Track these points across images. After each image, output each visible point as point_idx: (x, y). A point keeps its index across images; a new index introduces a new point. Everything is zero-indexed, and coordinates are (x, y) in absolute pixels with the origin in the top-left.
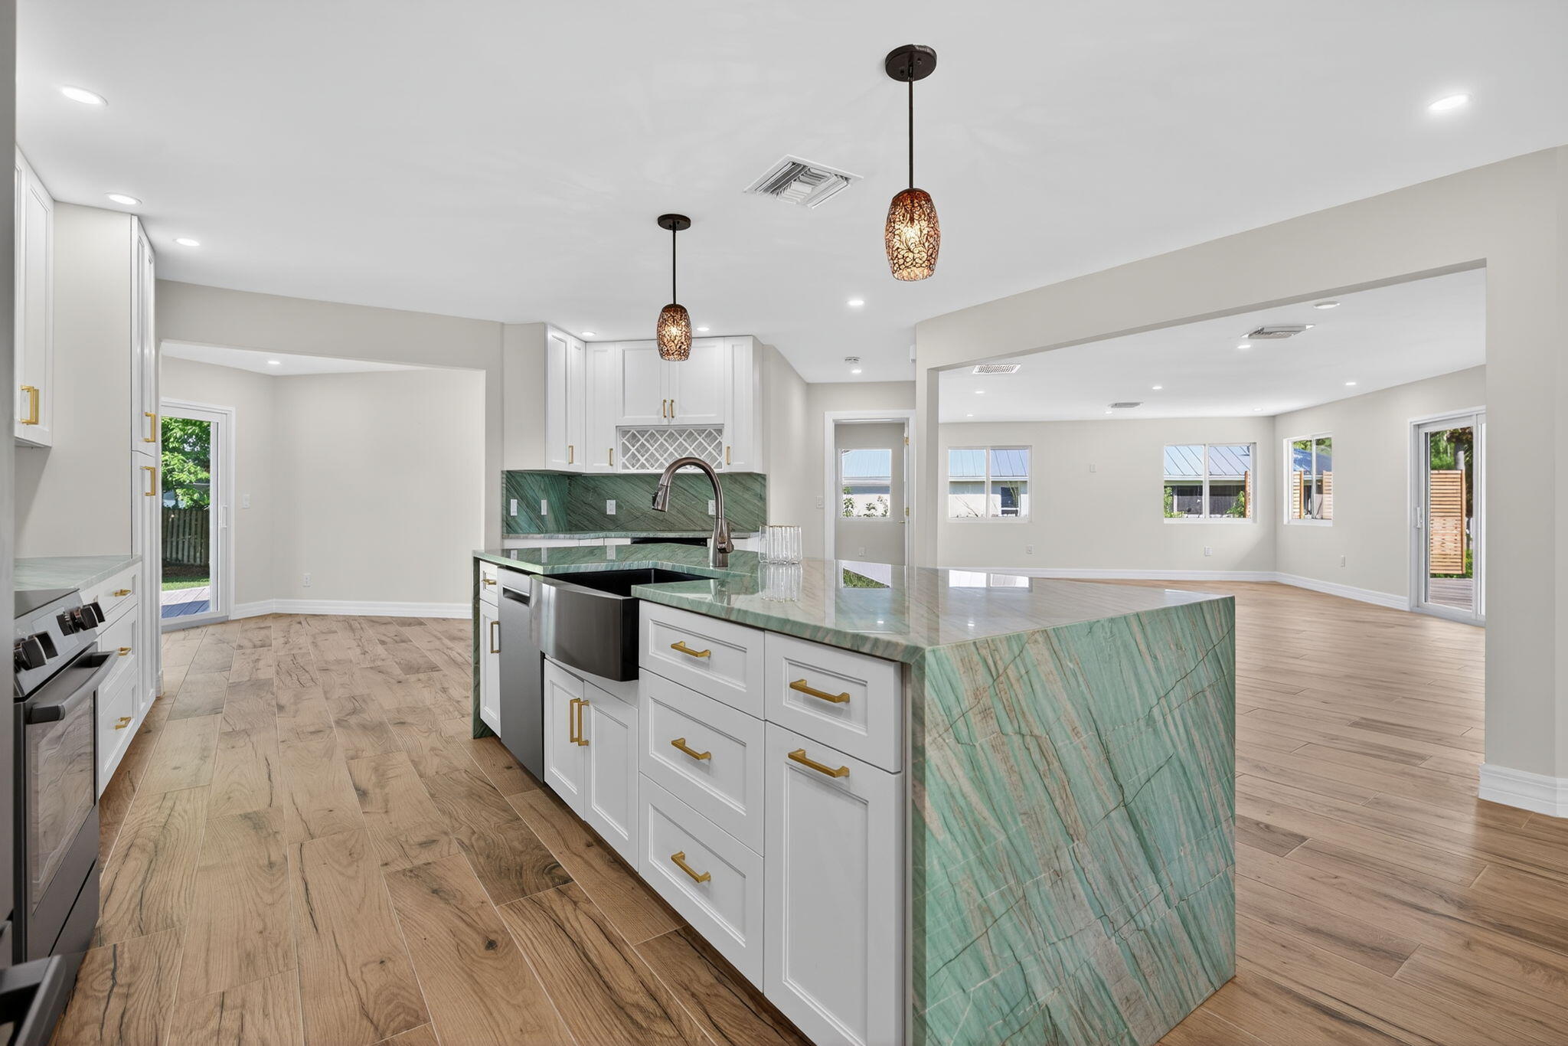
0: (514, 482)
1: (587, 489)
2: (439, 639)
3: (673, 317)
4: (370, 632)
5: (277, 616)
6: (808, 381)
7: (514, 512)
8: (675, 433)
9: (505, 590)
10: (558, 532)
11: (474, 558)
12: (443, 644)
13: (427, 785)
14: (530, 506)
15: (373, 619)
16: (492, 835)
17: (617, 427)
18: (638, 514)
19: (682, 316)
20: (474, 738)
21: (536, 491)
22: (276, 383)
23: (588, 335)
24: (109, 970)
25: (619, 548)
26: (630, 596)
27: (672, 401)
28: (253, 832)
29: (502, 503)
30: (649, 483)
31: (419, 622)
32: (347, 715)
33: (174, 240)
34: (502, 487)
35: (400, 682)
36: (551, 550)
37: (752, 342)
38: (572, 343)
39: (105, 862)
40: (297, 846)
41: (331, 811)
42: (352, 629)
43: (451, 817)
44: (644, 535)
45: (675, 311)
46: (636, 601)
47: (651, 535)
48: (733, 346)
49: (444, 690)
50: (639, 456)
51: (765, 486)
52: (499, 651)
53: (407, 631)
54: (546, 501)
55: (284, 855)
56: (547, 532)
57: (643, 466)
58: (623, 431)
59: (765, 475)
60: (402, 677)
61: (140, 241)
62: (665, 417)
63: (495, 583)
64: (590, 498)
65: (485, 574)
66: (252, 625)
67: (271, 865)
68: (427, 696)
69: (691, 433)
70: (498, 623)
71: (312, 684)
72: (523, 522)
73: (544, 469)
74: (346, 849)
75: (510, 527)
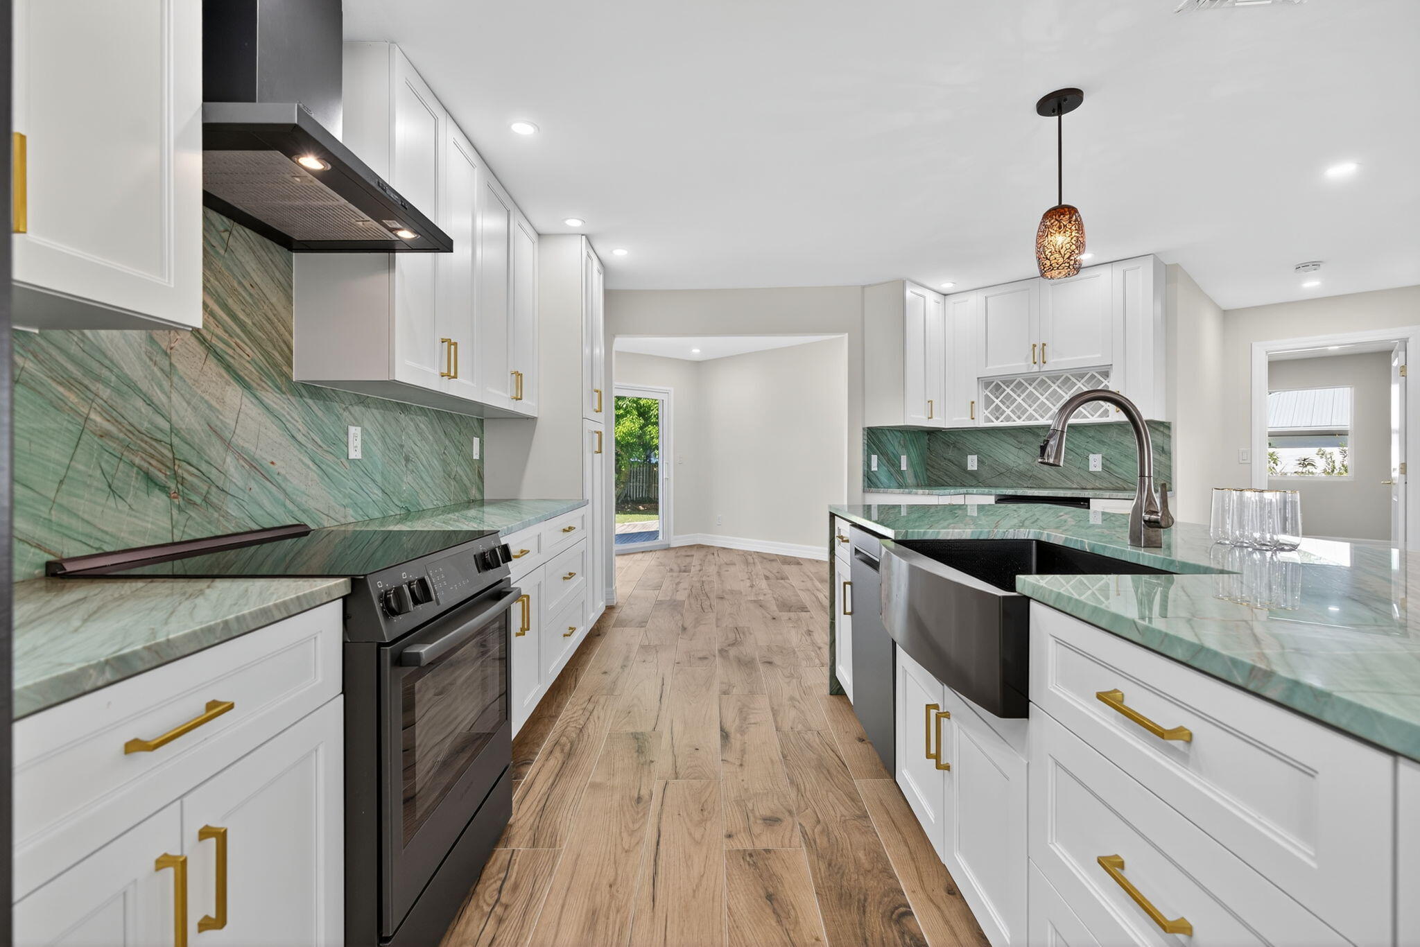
0: (875, 438)
1: (947, 444)
2: (812, 580)
3: (1060, 222)
4: (759, 568)
5: (700, 547)
6: (1224, 307)
7: (874, 468)
8: (1047, 380)
9: (857, 551)
10: (918, 486)
11: (830, 513)
12: (813, 584)
13: (781, 740)
14: (891, 462)
15: (765, 556)
16: (836, 833)
17: (978, 378)
18: (1004, 470)
19: (1071, 218)
20: (831, 694)
21: (896, 448)
22: (698, 367)
23: (947, 286)
24: (499, 879)
25: (981, 508)
26: (1013, 589)
27: (1044, 345)
28: (635, 755)
29: (864, 459)
30: (1015, 437)
31: (796, 562)
32: (729, 645)
33: (611, 252)
34: (864, 443)
35: (774, 619)
36: (912, 508)
37: (1151, 265)
38: (931, 298)
39: (537, 754)
40: (662, 783)
41: (697, 749)
42: (747, 563)
43: (798, 790)
44: (1010, 492)
45: (1061, 214)
46: (1026, 600)
47: (1020, 492)
48: (1125, 272)
49: (809, 633)
50: (1003, 407)
51: (1169, 437)
52: (851, 614)
53: (787, 569)
54: (905, 456)
55: (651, 790)
56: (906, 487)
57: (1008, 418)
58: (986, 383)
59: (1170, 423)
60: (777, 613)
61: (589, 255)
62: (1035, 363)
63: (847, 541)
64: (951, 454)
65: (839, 530)
66: (683, 552)
67: (639, 799)
68: (794, 638)
69: (1067, 379)
70: (850, 583)
71: (710, 610)
72: (883, 478)
73: (903, 424)
74: (700, 803)
75: (871, 482)
